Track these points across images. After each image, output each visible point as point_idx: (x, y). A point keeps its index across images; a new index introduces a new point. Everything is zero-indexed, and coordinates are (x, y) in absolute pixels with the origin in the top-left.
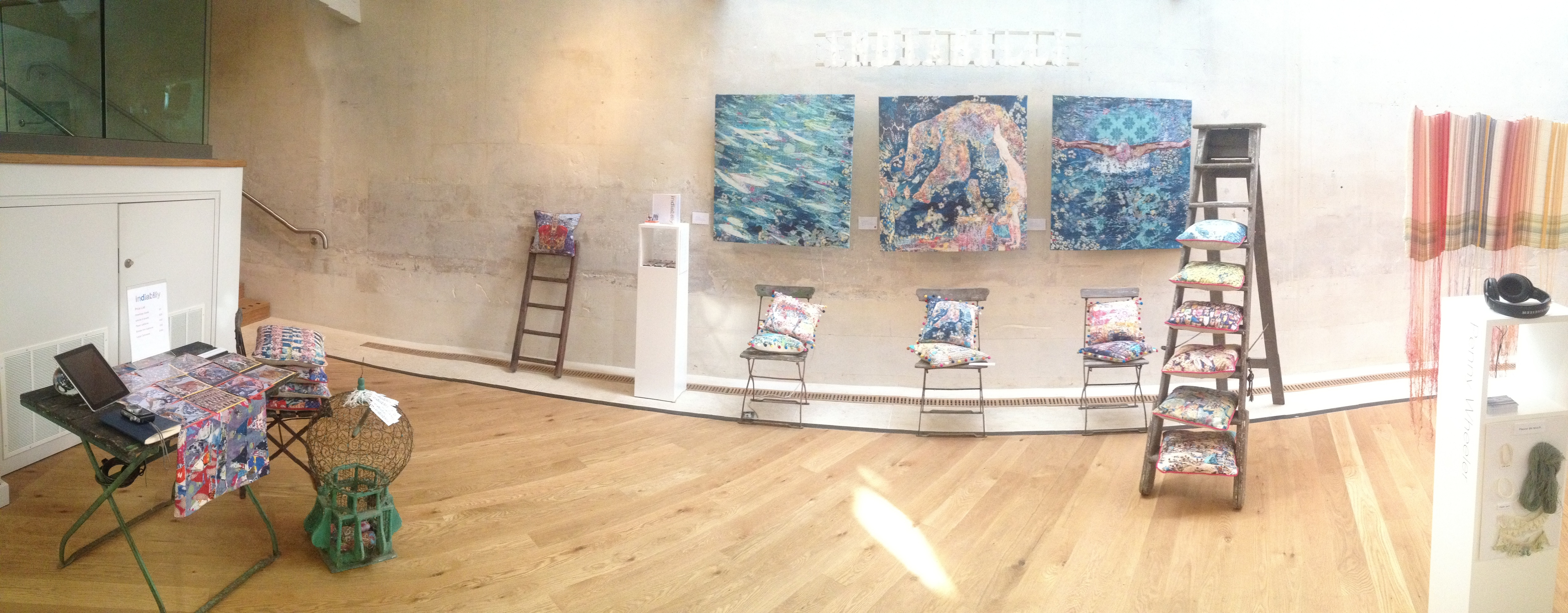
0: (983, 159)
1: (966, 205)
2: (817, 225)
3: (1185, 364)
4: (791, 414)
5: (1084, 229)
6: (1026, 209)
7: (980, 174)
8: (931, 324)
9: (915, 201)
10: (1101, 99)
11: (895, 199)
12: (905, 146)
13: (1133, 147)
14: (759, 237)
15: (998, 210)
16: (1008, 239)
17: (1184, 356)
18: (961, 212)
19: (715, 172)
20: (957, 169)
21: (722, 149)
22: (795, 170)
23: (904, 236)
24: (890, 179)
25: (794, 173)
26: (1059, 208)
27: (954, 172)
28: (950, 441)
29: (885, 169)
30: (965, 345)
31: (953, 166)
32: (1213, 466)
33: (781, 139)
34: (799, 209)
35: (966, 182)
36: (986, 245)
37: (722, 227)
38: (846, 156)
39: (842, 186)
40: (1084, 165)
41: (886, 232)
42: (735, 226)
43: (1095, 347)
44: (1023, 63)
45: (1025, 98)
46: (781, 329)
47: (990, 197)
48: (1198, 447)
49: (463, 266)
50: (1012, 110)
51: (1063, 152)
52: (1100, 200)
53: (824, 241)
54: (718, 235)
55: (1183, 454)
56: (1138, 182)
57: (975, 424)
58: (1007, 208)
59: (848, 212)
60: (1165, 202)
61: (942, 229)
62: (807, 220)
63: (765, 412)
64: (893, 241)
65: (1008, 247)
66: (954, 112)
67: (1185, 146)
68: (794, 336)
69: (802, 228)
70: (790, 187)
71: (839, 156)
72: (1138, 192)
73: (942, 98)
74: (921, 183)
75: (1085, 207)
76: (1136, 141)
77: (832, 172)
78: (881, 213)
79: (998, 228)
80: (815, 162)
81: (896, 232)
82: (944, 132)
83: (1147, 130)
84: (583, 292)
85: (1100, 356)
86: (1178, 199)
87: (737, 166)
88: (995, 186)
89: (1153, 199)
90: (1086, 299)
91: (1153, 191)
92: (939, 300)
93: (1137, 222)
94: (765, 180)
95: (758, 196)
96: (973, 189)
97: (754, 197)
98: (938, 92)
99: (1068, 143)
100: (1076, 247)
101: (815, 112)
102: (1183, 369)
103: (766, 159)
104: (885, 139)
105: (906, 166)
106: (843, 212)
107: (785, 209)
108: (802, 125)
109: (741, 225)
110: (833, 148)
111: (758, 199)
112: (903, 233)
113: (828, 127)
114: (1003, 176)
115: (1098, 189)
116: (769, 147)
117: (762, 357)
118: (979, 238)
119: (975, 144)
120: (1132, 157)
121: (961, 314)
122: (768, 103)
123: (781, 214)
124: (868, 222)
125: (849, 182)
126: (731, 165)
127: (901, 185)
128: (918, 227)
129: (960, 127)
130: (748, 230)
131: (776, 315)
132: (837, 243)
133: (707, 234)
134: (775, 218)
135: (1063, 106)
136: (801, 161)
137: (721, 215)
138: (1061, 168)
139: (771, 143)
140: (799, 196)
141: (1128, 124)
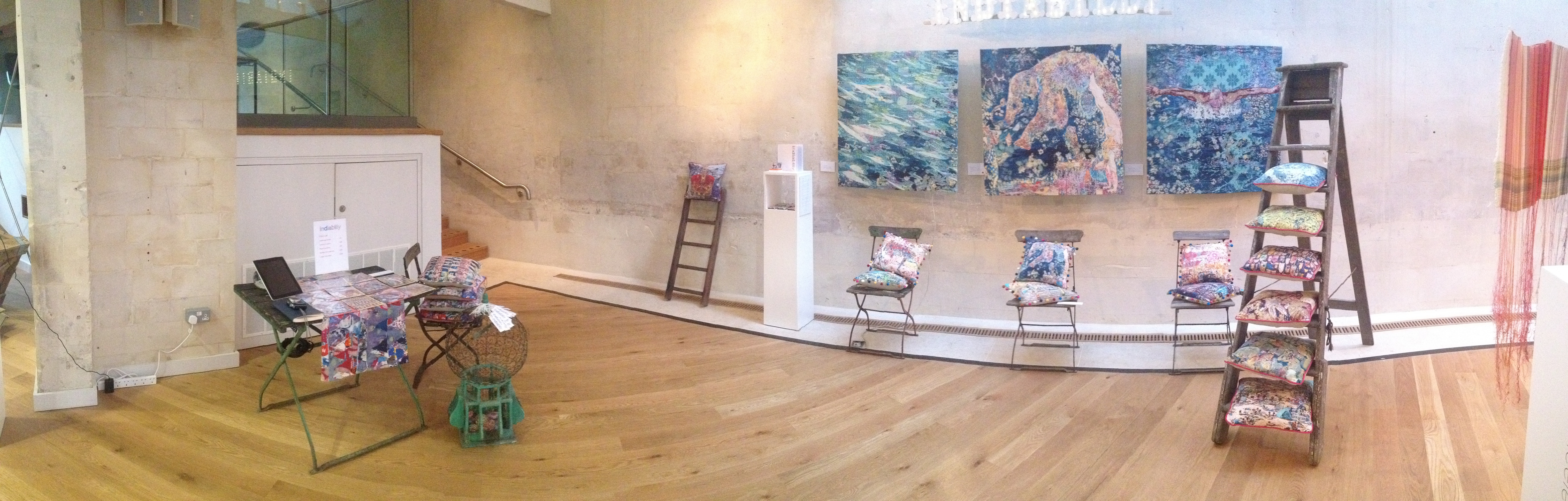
0: (1080, 107)
1: (1064, 151)
2: (928, 171)
3: (1261, 311)
4: (896, 344)
5: (1178, 173)
6: (1122, 155)
7: (1077, 121)
8: (1027, 263)
9: (1016, 148)
10: (1193, 47)
11: (998, 146)
12: (1006, 96)
13: (1225, 94)
14: (878, 183)
15: (1095, 156)
16: (1105, 183)
17: (1261, 303)
18: (1060, 158)
19: (839, 124)
20: (1055, 117)
21: (844, 103)
22: (907, 121)
23: (1006, 181)
24: (992, 127)
25: (906, 124)
26: (1155, 154)
27: (1052, 119)
28: (1041, 376)
29: (988, 118)
30: (1056, 284)
31: (1051, 113)
32: (1287, 421)
33: (895, 93)
34: (911, 156)
35: (1064, 130)
36: (1084, 188)
37: (846, 174)
38: (951, 107)
39: (948, 135)
40: (1178, 112)
41: (990, 178)
42: (857, 173)
43: (1184, 288)
44: (1117, 14)
45: (1119, 47)
46: (888, 266)
47: (1088, 143)
48: (1272, 399)
49: (634, 210)
50: (1107, 59)
51: (1156, 100)
52: (1195, 145)
53: (934, 186)
54: (842, 181)
55: (1256, 406)
56: (1231, 128)
57: (1067, 361)
58: (1103, 154)
59: (955, 159)
60: (1258, 146)
61: (1042, 174)
62: (918, 167)
63: (874, 342)
64: (997, 186)
65: (1105, 191)
66: (1051, 62)
68: (899, 273)
69: (915, 174)
70: (904, 137)
71: (945, 107)
72: (1231, 138)
73: (1041, 49)
74: (1021, 131)
75: (1179, 152)
76: (1228, 88)
77: (939, 122)
78: (985, 160)
79: (1095, 173)
80: (924, 113)
81: (1000, 178)
82: (1041, 82)
83: (1239, 77)
84: (729, 232)
85: (1188, 298)
87: (857, 119)
88: (1091, 133)
89: (1245, 144)
90: (1179, 241)
91: (1245, 136)
92: (1036, 241)
93: (1230, 166)
94: (882, 130)
95: (876, 145)
96: (1071, 135)
97: (873, 146)
98: (1035, 43)
99: (1162, 91)
100: (1172, 191)
101: (923, 67)
102: (1257, 317)
103: (882, 111)
104: (987, 90)
105: (1007, 115)
106: (950, 159)
107: (899, 157)
108: (912, 79)
109: (862, 172)
110: (940, 100)
111: (876, 148)
112: (1006, 178)
113: (935, 80)
114: (1099, 123)
115: (1193, 136)
116: (885, 101)
117: (867, 291)
118: (1077, 183)
119: (1072, 92)
120: (1224, 103)
121: (1055, 255)
122: (882, 60)
123: (896, 162)
124: (974, 168)
125: (955, 131)
126: (852, 118)
127: (1003, 132)
128: (1020, 172)
129: (1056, 76)
130: (868, 177)
131: (885, 255)
132: (946, 188)
133: (835, 179)
134: (891, 165)
135: (1156, 54)
136: (912, 112)
137: (844, 163)
138: (1155, 115)
139: (886, 97)
140: (911, 145)
141: (1221, 71)
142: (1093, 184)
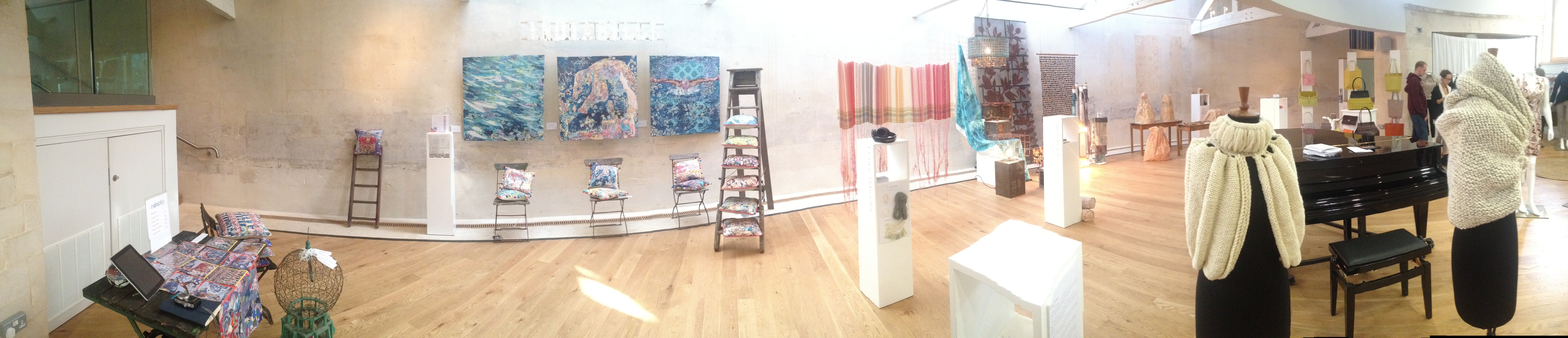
0: (615, 90)
1: (606, 114)
2: (525, 128)
3: (733, 185)
4: (523, 235)
5: (667, 124)
6: (637, 116)
7: (613, 97)
8: (595, 178)
9: (579, 113)
10: (674, 57)
11: (568, 112)
12: (573, 83)
13: (691, 81)
14: (492, 137)
15: (623, 117)
16: (629, 132)
17: (731, 181)
18: (604, 118)
19: (463, 101)
20: (601, 95)
21: (467, 88)
22: (512, 98)
23: (573, 132)
24: (565, 101)
25: (511, 100)
26: (655, 114)
27: (599, 96)
28: (610, 239)
29: (563, 96)
30: (613, 188)
31: (599, 93)
32: (750, 232)
33: (504, 81)
34: (515, 120)
35: (607, 102)
36: (617, 135)
37: (470, 132)
38: (540, 89)
39: (539, 106)
40: (666, 91)
41: (563, 131)
42: (477, 132)
43: (681, 184)
44: (634, 39)
45: (636, 57)
46: (512, 187)
47: (619, 109)
48: (742, 224)
49: (310, 165)
50: (629, 63)
51: (656, 85)
52: (675, 109)
53: (529, 137)
54: (467, 138)
55: (736, 228)
56: (694, 99)
57: (622, 230)
58: (628, 115)
59: (543, 120)
60: (708, 109)
61: (594, 128)
62: (519, 126)
63: (505, 235)
64: (567, 135)
65: (629, 136)
66: (599, 65)
67: (717, 80)
68: (520, 190)
69: (517, 130)
70: (509, 108)
71: (537, 89)
72: (694, 104)
73: (592, 58)
74: (582, 103)
75: (668, 113)
76: (692, 78)
77: (533, 98)
78: (560, 121)
79: (623, 126)
80: (523, 93)
81: (569, 130)
82: (593, 76)
83: (697, 72)
84: (386, 176)
85: (684, 188)
86: (715, 107)
87: (477, 97)
88: (621, 103)
89: (701, 107)
90: (672, 160)
91: (702, 103)
92: (597, 165)
93: (694, 119)
94: (495, 104)
95: (489, 114)
96: (610, 105)
97: (488, 114)
98: (589, 54)
99: (658, 80)
100: (663, 134)
101: (523, 65)
102: (732, 187)
103: (495, 93)
104: (561, 80)
105: (573, 95)
106: (540, 120)
107: (506, 120)
108: (515, 73)
109: (481, 131)
110: (533, 85)
111: (490, 115)
112: (573, 130)
113: (531, 73)
114: (625, 98)
115: (674, 104)
116: (496, 86)
117: (505, 203)
118: (614, 132)
119: (610, 81)
120: (690, 86)
121: (610, 172)
122: (495, 61)
123: (504, 123)
124: (552, 126)
125: (543, 104)
126: (473, 97)
127: (571, 104)
128: (581, 127)
129: (602, 72)
130: (485, 133)
131: (509, 180)
132: (537, 138)
133: (460, 136)
134: (501, 126)
135: (654, 61)
136: (515, 92)
137: (468, 126)
138: (655, 93)
139: (497, 84)
140: (514, 113)
141: (688, 70)
142: (622, 132)
